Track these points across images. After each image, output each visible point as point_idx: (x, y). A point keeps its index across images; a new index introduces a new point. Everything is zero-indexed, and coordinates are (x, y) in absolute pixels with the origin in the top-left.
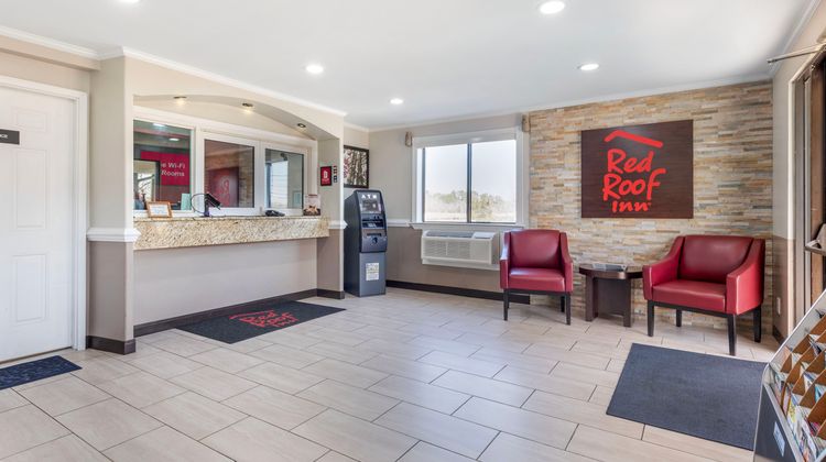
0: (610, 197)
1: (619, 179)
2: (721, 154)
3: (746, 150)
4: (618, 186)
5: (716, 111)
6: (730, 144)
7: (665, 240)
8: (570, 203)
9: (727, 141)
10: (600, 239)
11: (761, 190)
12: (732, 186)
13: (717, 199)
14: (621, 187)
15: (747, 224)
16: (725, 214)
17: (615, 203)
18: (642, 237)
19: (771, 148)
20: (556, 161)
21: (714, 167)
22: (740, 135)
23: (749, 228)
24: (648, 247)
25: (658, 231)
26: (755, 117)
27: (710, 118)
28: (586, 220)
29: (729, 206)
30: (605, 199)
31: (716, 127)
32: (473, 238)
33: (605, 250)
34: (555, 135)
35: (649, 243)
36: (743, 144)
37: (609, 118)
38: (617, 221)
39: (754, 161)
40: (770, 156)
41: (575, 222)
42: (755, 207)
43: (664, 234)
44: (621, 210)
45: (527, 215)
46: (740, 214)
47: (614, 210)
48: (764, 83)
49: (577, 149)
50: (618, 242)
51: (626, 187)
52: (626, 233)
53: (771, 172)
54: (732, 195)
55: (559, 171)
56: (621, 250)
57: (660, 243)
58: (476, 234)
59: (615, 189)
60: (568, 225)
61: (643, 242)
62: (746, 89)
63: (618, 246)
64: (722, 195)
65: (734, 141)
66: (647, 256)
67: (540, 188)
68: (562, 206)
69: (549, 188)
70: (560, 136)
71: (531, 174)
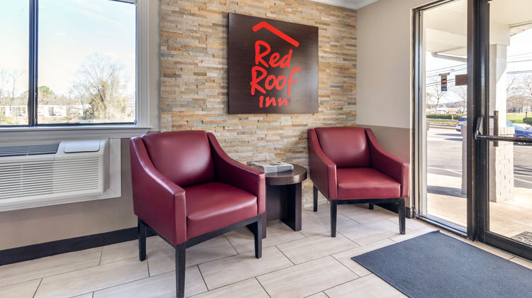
0: (257, 91)
1: (265, 73)
2: (332, 61)
3: (344, 60)
4: (264, 80)
5: (329, 25)
6: (337, 53)
7: (298, 133)
8: (214, 97)
9: (335, 51)
10: (245, 137)
11: (351, 91)
12: (338, 87)
13: (329, 96)
14: (267, 81)
15: (344, 117)
16: (335, 109)
17: (262, 98)
18: (281, 132)
19: (356, 61)
20: (196, 43)
21: (328, 71)
22: (341, 47)
23: (346, 120)
24: (286, 140)
25: (293, 125)
26: (348, 35)
27: (326, 29)
28: (231, 116)
29: (337, 103)
30: (253, 93)
31: (329, 38)
32: (59, 155)
33: (250, 148)
34: (195, 10)
35: (288, 137)
36: (343, 54)
37: (254, 7)
38: (261, 117)
39: (348, 69)
40: (355, 66)
41: (219, 119)
42: (349, 104)
43: (297, 128)
44: (267, 105)
45: (156, 113)
46: (341, 109)
47: (261, 106)
48: (352, 11)
49: (221, 33)
50: (262, 139)
51: (271, 82)
52: (269, 129)
53: (356, 78)
54: (337, 94)
55: (201, 57)
56: (265, 147)
57: (294, 136)
58: (65, 146)
59: (262, 83)
60: (211, 122)
61: (282, 137)
62: (345, 13)
63: (262, 143)
64: (333, 94)
65: (339, 52)
66: (285, 150)
67: (175, 76)
68: (204, 101)
69: (187, 77)
70: (203, 13)
71: (161, 55)
